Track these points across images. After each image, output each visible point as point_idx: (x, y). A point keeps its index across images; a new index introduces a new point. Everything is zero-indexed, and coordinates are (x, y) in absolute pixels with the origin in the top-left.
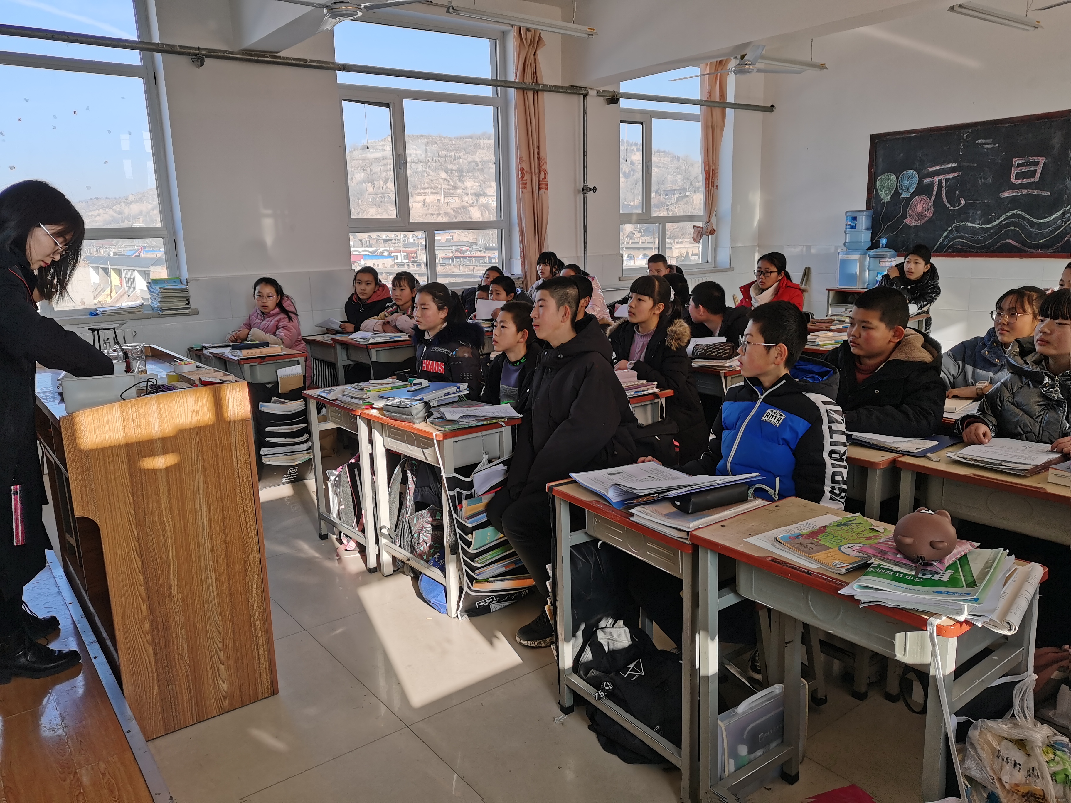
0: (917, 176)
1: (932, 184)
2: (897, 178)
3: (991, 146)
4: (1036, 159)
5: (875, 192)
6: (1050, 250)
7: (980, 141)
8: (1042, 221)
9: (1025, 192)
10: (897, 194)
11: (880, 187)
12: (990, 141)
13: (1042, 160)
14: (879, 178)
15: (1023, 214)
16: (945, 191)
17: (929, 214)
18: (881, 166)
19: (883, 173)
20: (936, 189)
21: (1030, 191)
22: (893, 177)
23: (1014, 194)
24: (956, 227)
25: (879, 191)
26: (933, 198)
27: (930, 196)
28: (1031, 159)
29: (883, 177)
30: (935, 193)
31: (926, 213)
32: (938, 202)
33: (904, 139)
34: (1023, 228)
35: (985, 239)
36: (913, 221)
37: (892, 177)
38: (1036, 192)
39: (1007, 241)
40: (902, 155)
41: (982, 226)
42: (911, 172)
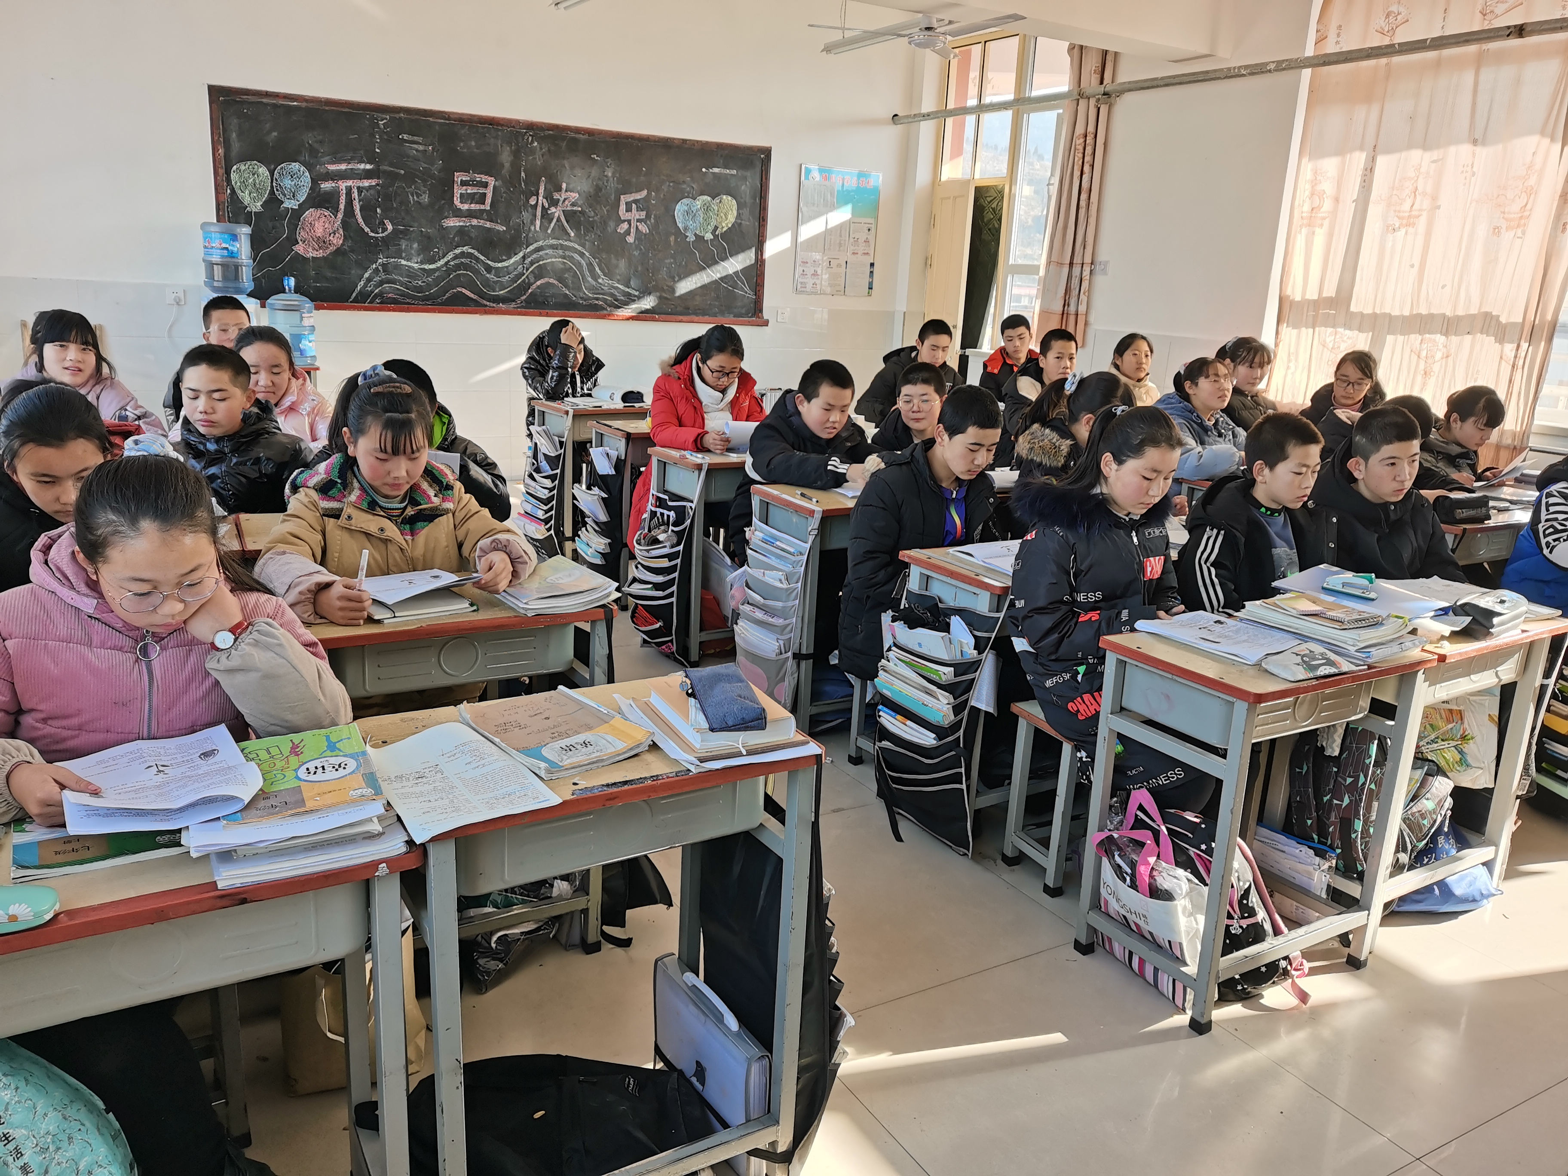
0: (307, 174)
1: (335, 193)
2: (272, 174)
3: (421, 148)
4: (484, 178)
5: (229, 191)
6: (513, 305)
7: (406, 137)
8: (500, 265)
9: (475, 222)
10: (273, 201)
11: (239, 184)
12: (420, 139)
13: (491, 181)
14: (235, 167)
15: (476, 253)
16: (358, 206)
17: (337, 241)
18: (236, 146)
19: (243, 159)
20: (344, 201)
21: (482, 223)
22: (263, 170)
23: (461, 224)
24: (383, 265)
25: (238, 192)
26: (340, 216)
27: (336, 211)
28: (479, 177)
29: (243, 168)
30: (342, 207)
31: (331, 238)
32: (348, 223)
33: (275, 106)
34: (476, 272)
35: (429, 286)
36: (310, 250)
37: (260, 170)
38: (488, 225)
39: (459, 289)
40: (275, 134)
41: (422, 266)
42: (295, 166)
